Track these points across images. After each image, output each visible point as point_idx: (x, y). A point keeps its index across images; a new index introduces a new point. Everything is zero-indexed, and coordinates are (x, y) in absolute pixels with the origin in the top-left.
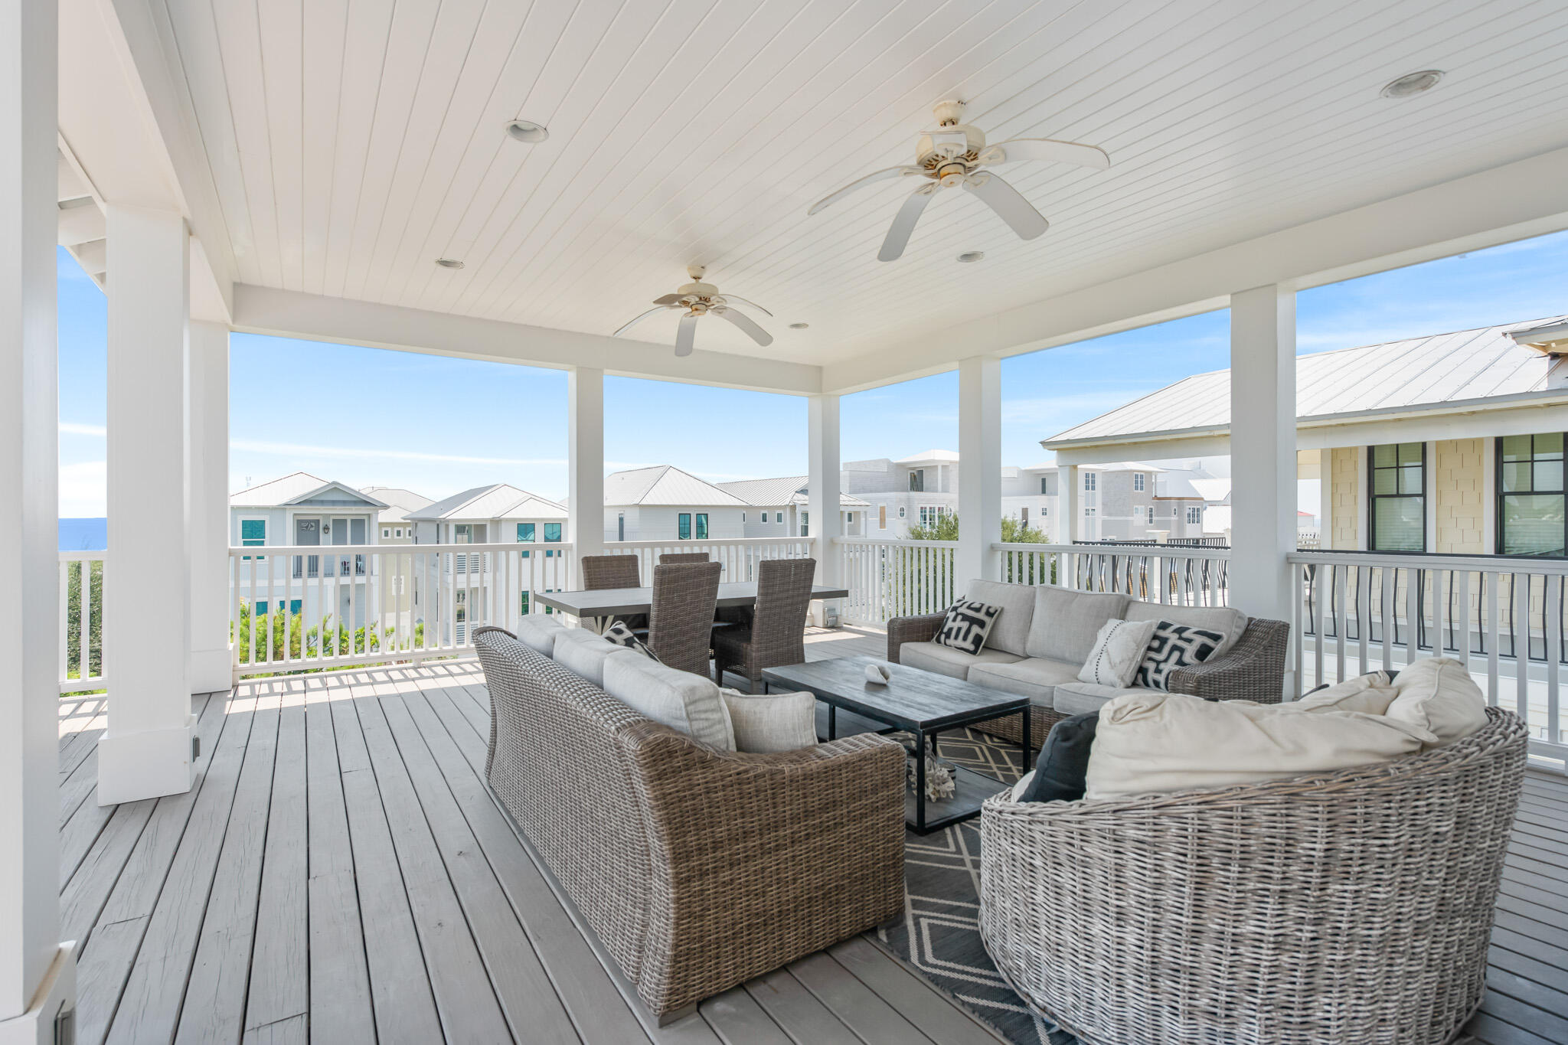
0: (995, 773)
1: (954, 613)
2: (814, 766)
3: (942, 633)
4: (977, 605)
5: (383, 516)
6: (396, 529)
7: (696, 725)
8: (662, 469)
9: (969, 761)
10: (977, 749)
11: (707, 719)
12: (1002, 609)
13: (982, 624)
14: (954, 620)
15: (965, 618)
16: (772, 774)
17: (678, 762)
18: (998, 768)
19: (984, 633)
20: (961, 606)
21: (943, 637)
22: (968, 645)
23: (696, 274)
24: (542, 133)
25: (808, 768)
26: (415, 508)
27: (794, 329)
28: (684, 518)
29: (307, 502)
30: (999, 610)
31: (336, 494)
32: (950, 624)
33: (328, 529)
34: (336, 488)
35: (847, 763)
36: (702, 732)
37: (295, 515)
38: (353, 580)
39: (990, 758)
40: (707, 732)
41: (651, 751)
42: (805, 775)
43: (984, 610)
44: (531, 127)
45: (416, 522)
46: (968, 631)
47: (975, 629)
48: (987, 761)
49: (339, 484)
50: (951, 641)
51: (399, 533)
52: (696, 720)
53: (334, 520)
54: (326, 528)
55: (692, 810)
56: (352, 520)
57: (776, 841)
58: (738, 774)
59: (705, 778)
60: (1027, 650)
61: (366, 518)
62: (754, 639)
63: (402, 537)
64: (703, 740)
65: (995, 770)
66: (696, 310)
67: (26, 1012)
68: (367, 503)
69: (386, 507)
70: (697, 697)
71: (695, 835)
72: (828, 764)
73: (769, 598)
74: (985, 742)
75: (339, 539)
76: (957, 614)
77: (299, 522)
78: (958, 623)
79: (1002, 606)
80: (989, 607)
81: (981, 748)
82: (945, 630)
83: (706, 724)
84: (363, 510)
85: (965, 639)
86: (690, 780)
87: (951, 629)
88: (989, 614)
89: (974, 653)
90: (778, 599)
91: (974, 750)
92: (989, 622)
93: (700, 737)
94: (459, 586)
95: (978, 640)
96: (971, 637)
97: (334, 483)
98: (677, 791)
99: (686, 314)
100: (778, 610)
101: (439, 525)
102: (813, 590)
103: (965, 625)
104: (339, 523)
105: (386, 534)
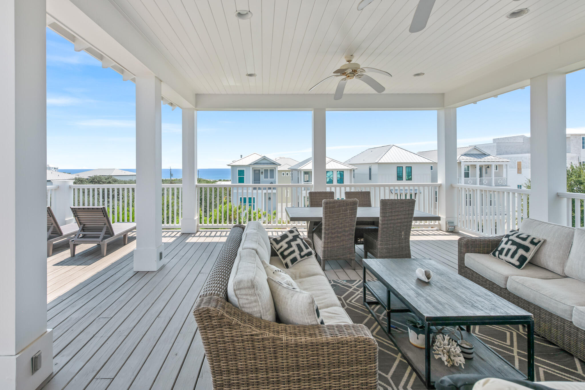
0: (514, 357)
1: (506, 239)
2: (303, 340)
3: (497, 250)
4: (524, 236)
5: (279, 168)
6: (286, 173)
7: (241, 301)
8: (389, 147)
9: (496, 342)
10: (508, 334)
11: (247, 299)
12: (545, 241)
13: (527, 249)
14: (506, 243)
15: (514, 243)
16: (274, 340)
17: (214, 322)
18: (519, 353)
19: (529, 256)
20: (512, 235)
21: (497, 253)
22: (515, 261)
23: (349, 59)
24: (249, 13)
25: (299, 341)
26: (293, 164)
27: (417, 77)
28: (400, 169)
29: (256, 163)
30: (542, 241)
31: (264, 160)
32: (503, 245)
33: (261, 173)
34: (264, 158)
35: (327, 343)
36: (245, 306)
37: (253, 168)
38: (272, 191)
39: (515, 344)
40: (247, 306)
41: (200, 314)
42: (296, 344)
43: (529, 239)
44: (246, 13)
45: (292, 170)
46: (515, 252)
47: (521, 252)
48: (512, 345)
50: (502, 257)
51: (287, 174)
52: (241, 298)
53: (264, 170)
54: (262, 172)
55: (223, 349)
56: (270, 170)
57: (277, 378)
58: (252, 335)
59: (231, 334)
60: (565, 272)
61: (274, 169)
62: (379, 239)
63: (288, 175)
64: (243, 309)
65: (515, 354)
66: (348, 76)
67: (16, 355)
68: (274, 164)
69: (280, 165)
70: (241, 287)
71: (225, 363)
72: (313, 341)
73: (386, 219)
74: (518, 330)
75: (266, 176)
76: (509, 240)
77: (255, 171)
78: (509, 246)
79: (545, 238)
80: (534, 238)
81: (511, 334)
82: (499, 249)
83: (246, 301)
84: (272, 166)
85: (512, 256)
86: (222, 333)
87: (503, 249)
88: (532, 242)
89: (519, 267)
90: (391, 220)
91: (506, 333)
92: (533, 249)
93: (244, 307)
95: (522, 259)
96: (517, 256)
98: (215, 338)
99: (342, 79)
100: (392, 225)
101: (299, 171)
102: (414, 216)
103: (514, 248)
104: (266, 171)
105: (283, 174)
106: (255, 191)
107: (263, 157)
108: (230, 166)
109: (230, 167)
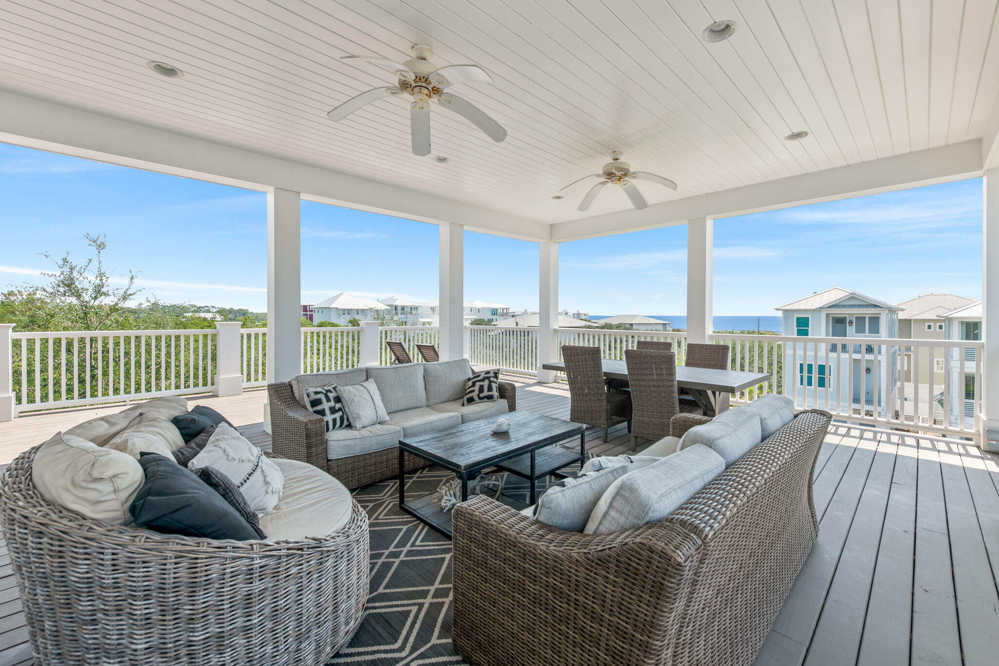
6: (938, 324)
23: (614, 157)
29: (834, 306)
31: (854, 300)
34: (854, 297)
37: (827, 314)
49: (855, 294)
53: (856, 317)
54: (850, 322)
56: (868, 317)
61: (879, 316)
75: (860, 330)
77: (832, 319)
84: (873, 311)
94: (967, 370)
97: (853, 294)
104: (860, 320)
105: (929, 327)
106: (833, 355)
107: (850, 294)
108: (780, 310)
109: (780, 314)
